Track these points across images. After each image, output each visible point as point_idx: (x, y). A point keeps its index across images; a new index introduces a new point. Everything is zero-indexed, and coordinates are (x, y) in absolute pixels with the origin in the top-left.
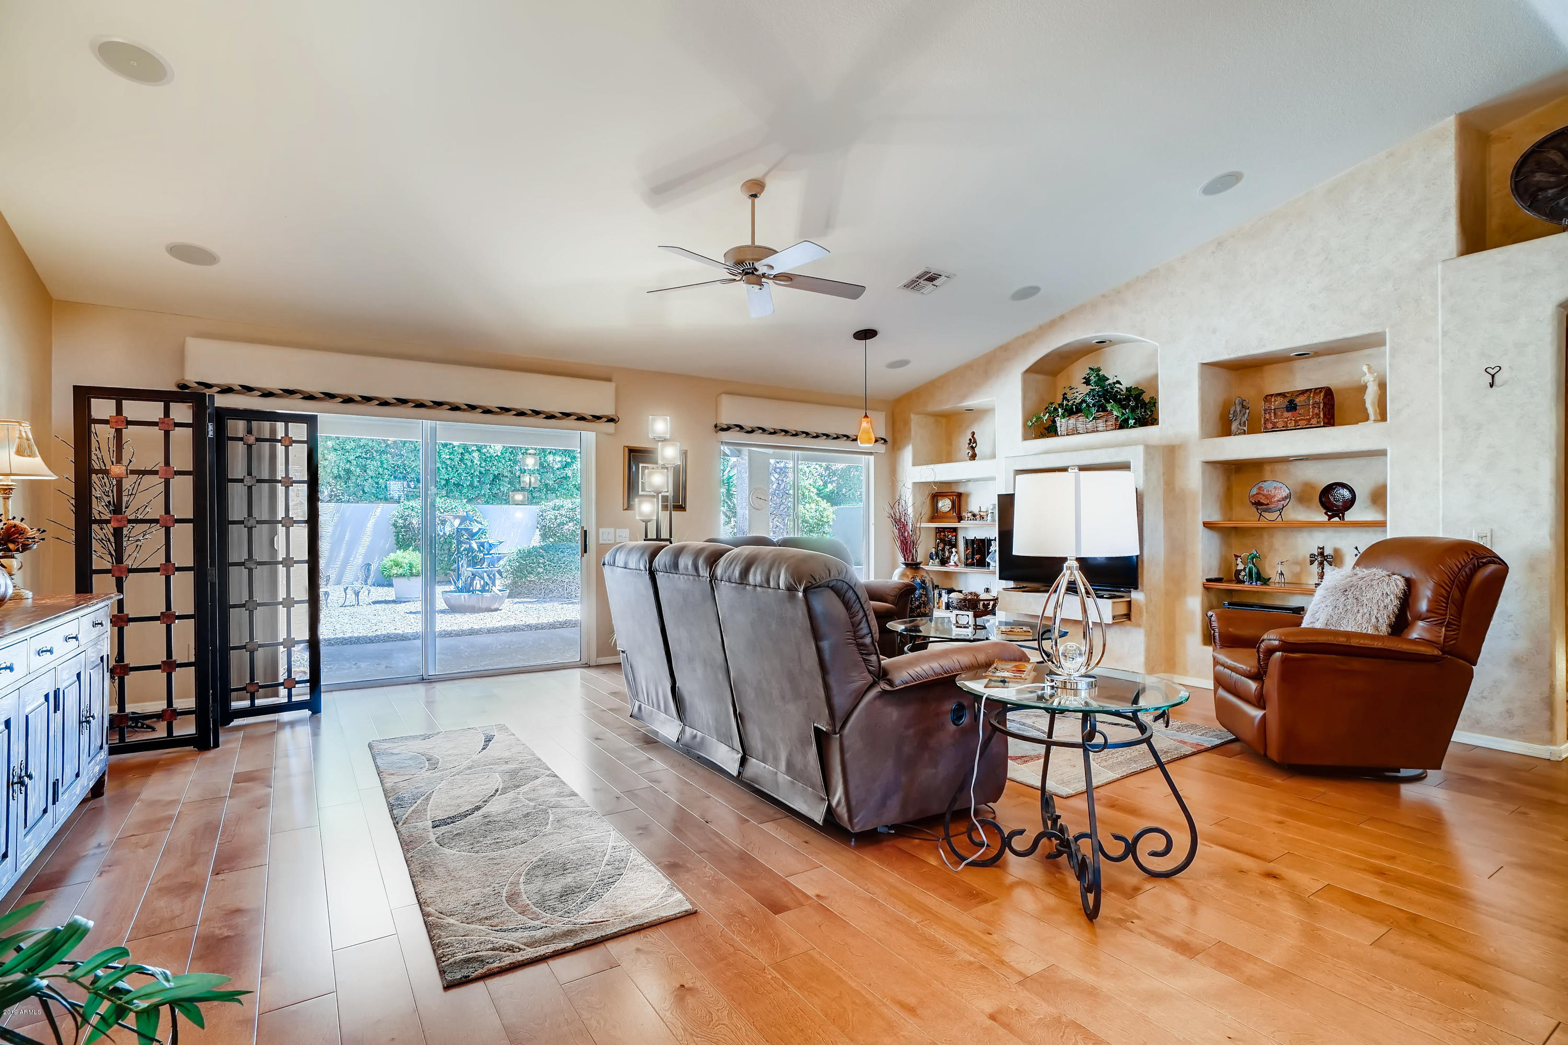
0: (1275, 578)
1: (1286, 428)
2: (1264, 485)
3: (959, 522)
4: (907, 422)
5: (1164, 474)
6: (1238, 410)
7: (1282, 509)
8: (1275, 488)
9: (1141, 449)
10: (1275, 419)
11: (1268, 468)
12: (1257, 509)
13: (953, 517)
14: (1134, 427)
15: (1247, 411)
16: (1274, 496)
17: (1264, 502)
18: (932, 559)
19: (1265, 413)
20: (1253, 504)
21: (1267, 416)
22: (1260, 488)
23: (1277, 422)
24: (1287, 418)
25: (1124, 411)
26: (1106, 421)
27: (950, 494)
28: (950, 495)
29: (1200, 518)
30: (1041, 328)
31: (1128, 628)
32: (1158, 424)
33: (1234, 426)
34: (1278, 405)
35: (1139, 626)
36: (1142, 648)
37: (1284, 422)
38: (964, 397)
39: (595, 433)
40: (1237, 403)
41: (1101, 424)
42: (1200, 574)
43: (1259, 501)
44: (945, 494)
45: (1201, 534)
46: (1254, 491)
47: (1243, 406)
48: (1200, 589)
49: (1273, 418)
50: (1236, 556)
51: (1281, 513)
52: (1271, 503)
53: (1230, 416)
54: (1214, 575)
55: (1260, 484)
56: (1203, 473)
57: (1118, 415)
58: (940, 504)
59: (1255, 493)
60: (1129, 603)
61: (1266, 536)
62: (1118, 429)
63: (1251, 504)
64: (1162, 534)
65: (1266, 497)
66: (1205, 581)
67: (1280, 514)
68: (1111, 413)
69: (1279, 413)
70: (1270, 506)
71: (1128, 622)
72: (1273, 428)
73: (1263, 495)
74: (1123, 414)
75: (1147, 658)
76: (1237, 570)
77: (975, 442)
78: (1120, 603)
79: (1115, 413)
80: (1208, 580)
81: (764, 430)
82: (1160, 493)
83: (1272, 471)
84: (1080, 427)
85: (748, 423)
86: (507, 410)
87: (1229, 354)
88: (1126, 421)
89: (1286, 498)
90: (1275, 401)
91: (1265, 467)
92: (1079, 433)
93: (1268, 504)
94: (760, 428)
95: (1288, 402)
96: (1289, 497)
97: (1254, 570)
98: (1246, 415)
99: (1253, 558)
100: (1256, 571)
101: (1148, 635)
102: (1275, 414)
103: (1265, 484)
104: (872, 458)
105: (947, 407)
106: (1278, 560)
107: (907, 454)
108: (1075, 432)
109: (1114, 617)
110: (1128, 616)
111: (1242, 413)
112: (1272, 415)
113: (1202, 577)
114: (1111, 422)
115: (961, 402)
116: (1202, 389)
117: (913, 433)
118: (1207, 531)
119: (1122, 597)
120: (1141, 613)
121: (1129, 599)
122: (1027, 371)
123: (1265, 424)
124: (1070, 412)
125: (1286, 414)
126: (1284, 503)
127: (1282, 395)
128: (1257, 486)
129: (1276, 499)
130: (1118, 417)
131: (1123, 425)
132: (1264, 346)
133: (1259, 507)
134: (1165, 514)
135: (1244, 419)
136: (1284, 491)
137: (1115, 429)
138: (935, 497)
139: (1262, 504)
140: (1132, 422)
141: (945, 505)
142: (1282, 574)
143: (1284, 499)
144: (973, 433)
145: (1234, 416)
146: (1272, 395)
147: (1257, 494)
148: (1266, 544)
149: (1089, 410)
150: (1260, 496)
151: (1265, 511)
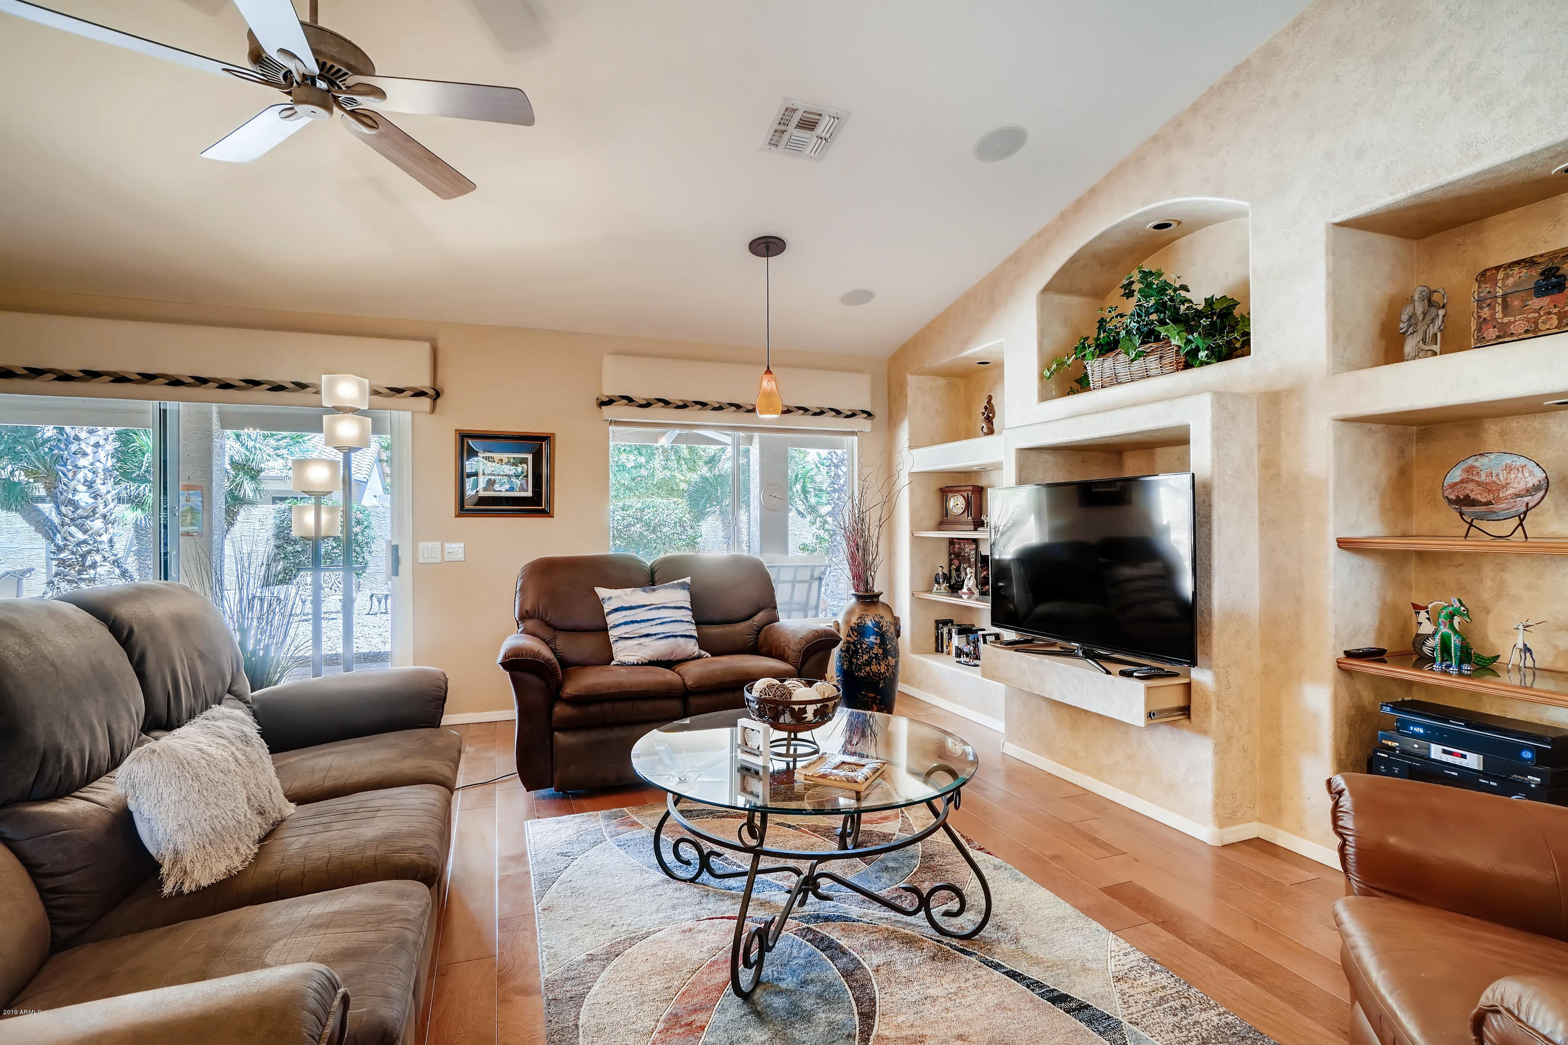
0: (1510, 656)
1: (1534, 332)
2: (1482, 463)
3: (975, 530)
4: (902, 386)
5: (1259, 447)
6: (1419, 311)
7: (1525, 513)
8: (1509, 469)
9: (1206, 400)
10: (1505, 315)
11: (1492, 430)
12: (1461, 514)
13: (967, 523)
14: (1207, 363)
15: (1441, 312)
16: (1506, 486)
17: (1479, 497)
18: (938, 583)
19: (1480, 308)
20: (1450, 502)
21: (1486, 313)
22: (1470, 470)
23: (1509, 324)
24: (1535, 311)
25: (1190, 337)
26: (1161, 358)
27: (963, 488)
28: (965, 491)
29: (1332, 531)
30: (1063, 215)
31: (1186, 733)
32: (1249, 354)
33: (1410, 346)
34: (1515, 284)
35: (1204, 732)
36: (1208, 775)
37: (1528, 320)
38: (965, 343)
39: (410, 413)
40: (1416, 298)
41: (1152, 362)
42: (1331, 641)
43: (1467, 497)
44: (956, 489)
45: (1331, 562)
46: (1456, 475)
47: (1431, 303)
48: (1328, 669)
49: (1499, 315)
50: (1417, 608)
51: (1521, 520)
52: (1499, 500)
53: (1402, 325)
54: (1366, 642)
55: (1471, 462)
56: (1338, 441)
57: (1179, 344)
58: (951, 504)
59: (1458, 479)
60: (1188, 685)
61: (1488, 570)
62: (1183, 369)
63: (1445, 502)
64: (1257, 560)
65: (1486, 487)
66: (1343, 655)
67: (1521, 524)
68: (1167, 340)
69: (1516, 303)
70: (1495, 507)
71: (1185, 722)
72: (1498, 337)
73: (1479, 484)
74: (1188, 342)
75: (1218, 795)
76: (1418, 635)
77: (993, 411)
78: (1171, 687)
79: (1174, 342)
80: (1349, 654)
81: (666, 403)
82: (1252, 483)
83: (1503, 434)
84: (1122, 371)
85: (640, 394)
86: (256, 383)
87: (1391, 194)
88: (1194, 353)
89: (1536, 488)
90: (1507, 276)
91: (1486, 425)
92: (1121, 383)
93: (1489, 503)
94: (660, 400)
95: (1541, 274)
96: (1545, 486)
97: (1455, 641)
98: (1438, 322)
99: (1452, 616)
100: (1459, 644)
101: (1220, 751)
102: (1505, 305)
103: (1484, 460)
104: (855, 438)
105: (948, 360)
106: (1516, 617)
107: (904, 434)
108: (1116, 381)
109: (1150, 715)
110: (1185, 711)
111: (1428, 318)
112: (1499, 308)
113: (1334, 647)
114: (1170, 357)
115: (962, 350)
116: (1334, 277)
117: (910, 401)
118: (1350, 560)
119: (1176, 675)
120: (1208, 710)
121: (1186, 681)
122: (1046, 290)
123: (1479, 330)
124: (1108, 347)
125: (1535, 303)
126: (1532, 500)
127: (1530, 262)
128: (1463, 466)
129: (1510, 491)
130: (1180, 347)
131: (1189, 361)
132: (1478, 157)
133: (1464, 509)
134: (1261, 523)
135: (1433, 330)
136: (1531, 473)
137: (1178, 370)
138: (945, 492)
139: (1473, 503)
140: (1202, 354)
141: (957, 504)
142: (1527, 649)
143: (1529, 492)
144: (990, 398)
145: (1409, 326)
146: (1498, 268)
147: (1462, 481)
148: (1489, 583)
149: (1131, 340)
150: (1471, 486)
151: (1481, 518)
